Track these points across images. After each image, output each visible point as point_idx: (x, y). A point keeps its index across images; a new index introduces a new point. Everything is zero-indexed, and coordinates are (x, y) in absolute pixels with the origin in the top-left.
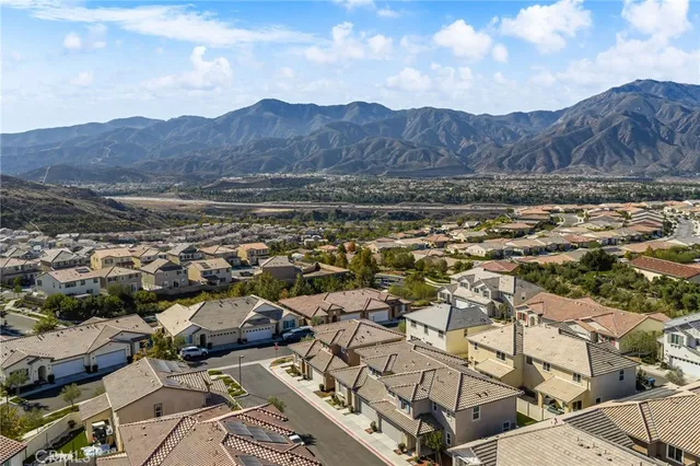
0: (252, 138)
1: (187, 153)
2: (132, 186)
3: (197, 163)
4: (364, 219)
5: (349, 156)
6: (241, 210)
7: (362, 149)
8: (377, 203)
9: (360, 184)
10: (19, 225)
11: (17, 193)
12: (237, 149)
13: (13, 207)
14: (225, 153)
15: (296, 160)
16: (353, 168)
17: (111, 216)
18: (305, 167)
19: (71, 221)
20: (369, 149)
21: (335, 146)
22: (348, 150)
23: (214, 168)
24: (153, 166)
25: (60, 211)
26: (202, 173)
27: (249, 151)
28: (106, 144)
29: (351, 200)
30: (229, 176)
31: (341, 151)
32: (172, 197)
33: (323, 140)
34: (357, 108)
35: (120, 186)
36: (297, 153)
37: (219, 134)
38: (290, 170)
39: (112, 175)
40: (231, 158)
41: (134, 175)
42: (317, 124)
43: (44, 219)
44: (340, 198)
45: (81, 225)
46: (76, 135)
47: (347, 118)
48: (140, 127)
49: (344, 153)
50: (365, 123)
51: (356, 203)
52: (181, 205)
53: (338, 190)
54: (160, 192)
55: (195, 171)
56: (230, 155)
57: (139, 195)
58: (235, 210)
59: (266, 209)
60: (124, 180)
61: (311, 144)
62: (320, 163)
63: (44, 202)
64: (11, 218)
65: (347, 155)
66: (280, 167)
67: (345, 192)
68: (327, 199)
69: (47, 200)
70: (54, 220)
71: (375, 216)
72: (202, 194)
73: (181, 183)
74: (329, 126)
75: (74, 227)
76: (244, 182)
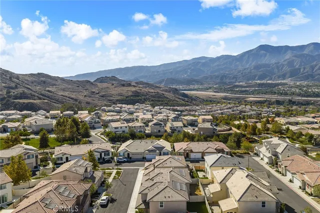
0: (253, 64)
1: (222, 72)
2: (196, 87)
3: (226, 76)
4: (305, 105)
5: (305, 72)
6: (240, 99)
7: (313, 68)
8: (315, 97)
9: (308, 86)
10: (143, 103)
11: (145, 90)
12: (245, 69)
13: (142, 95)
14: (239, 72)
15: (275, 74)
16: (306, 78)
17: (179, 100)
18: (279, 77)
19: (162, 101)
20: (316, 68)
21: (297, 67)
22: (304, 69)
23: (234, 78)
24: (207, 78)
25: (159, 97)
26: (228, 81)
27: (251, 70)
28: (189, 69)
29: (299, 95)
30: (239, 82)
31: (300, 69)
32: (211, 92)
33: (291, 63)
34: (313, 46)
35: (192, 87)
36: (276, 70)
37: (238, 63)
38: (271, 79)
39: (189, 82)
40: (242, 74)
41: (197, 82)
42: (288, 56)
43: (152, 100)
44: (293, 94)
45: (165, 103)
46: (178, 65)
47: (306, 52)
48: (204, 61)
49: (302, 70)
50: (317, 53)
51: (302, 96)
52: (213, 96)
53: (293, 90)
54: (207, 89)
55: (224, 80)
56: (242, 72)
57: (198, 91)
58: (237, 98)
59: (252, 98)
60: (194, 84)
61: (283, 65)
62: (288, 75)
63: (153, 94)
64: (141, 100)
65: (303, 71)
66: (266, 78)
67: (297, 91)
68: (286, 94)
69: (155, 93)
70: (156, 101)
71: (312, 104)
72: (225, 91)
73: (217, 86)
74: (295, 56)
75: (163, 104)
76: (245, 85)
